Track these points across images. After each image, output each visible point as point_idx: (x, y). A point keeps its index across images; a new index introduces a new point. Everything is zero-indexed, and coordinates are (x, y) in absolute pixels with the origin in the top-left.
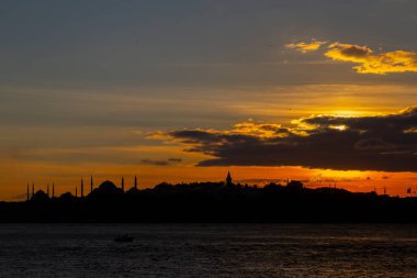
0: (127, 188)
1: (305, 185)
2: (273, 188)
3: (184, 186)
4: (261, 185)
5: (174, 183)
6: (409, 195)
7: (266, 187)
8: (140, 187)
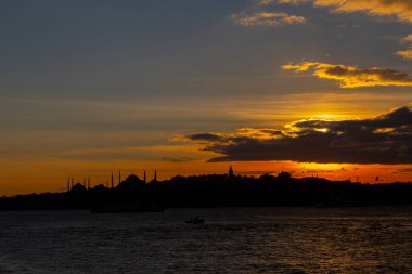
0: (148, 180)
1: (293, 176)
2: (266, 178)
3: (195, 177)
4: (258, 176)
5: (186, 176)
6: (377, 182)
7: (261, 177)
8: (159, 179)
